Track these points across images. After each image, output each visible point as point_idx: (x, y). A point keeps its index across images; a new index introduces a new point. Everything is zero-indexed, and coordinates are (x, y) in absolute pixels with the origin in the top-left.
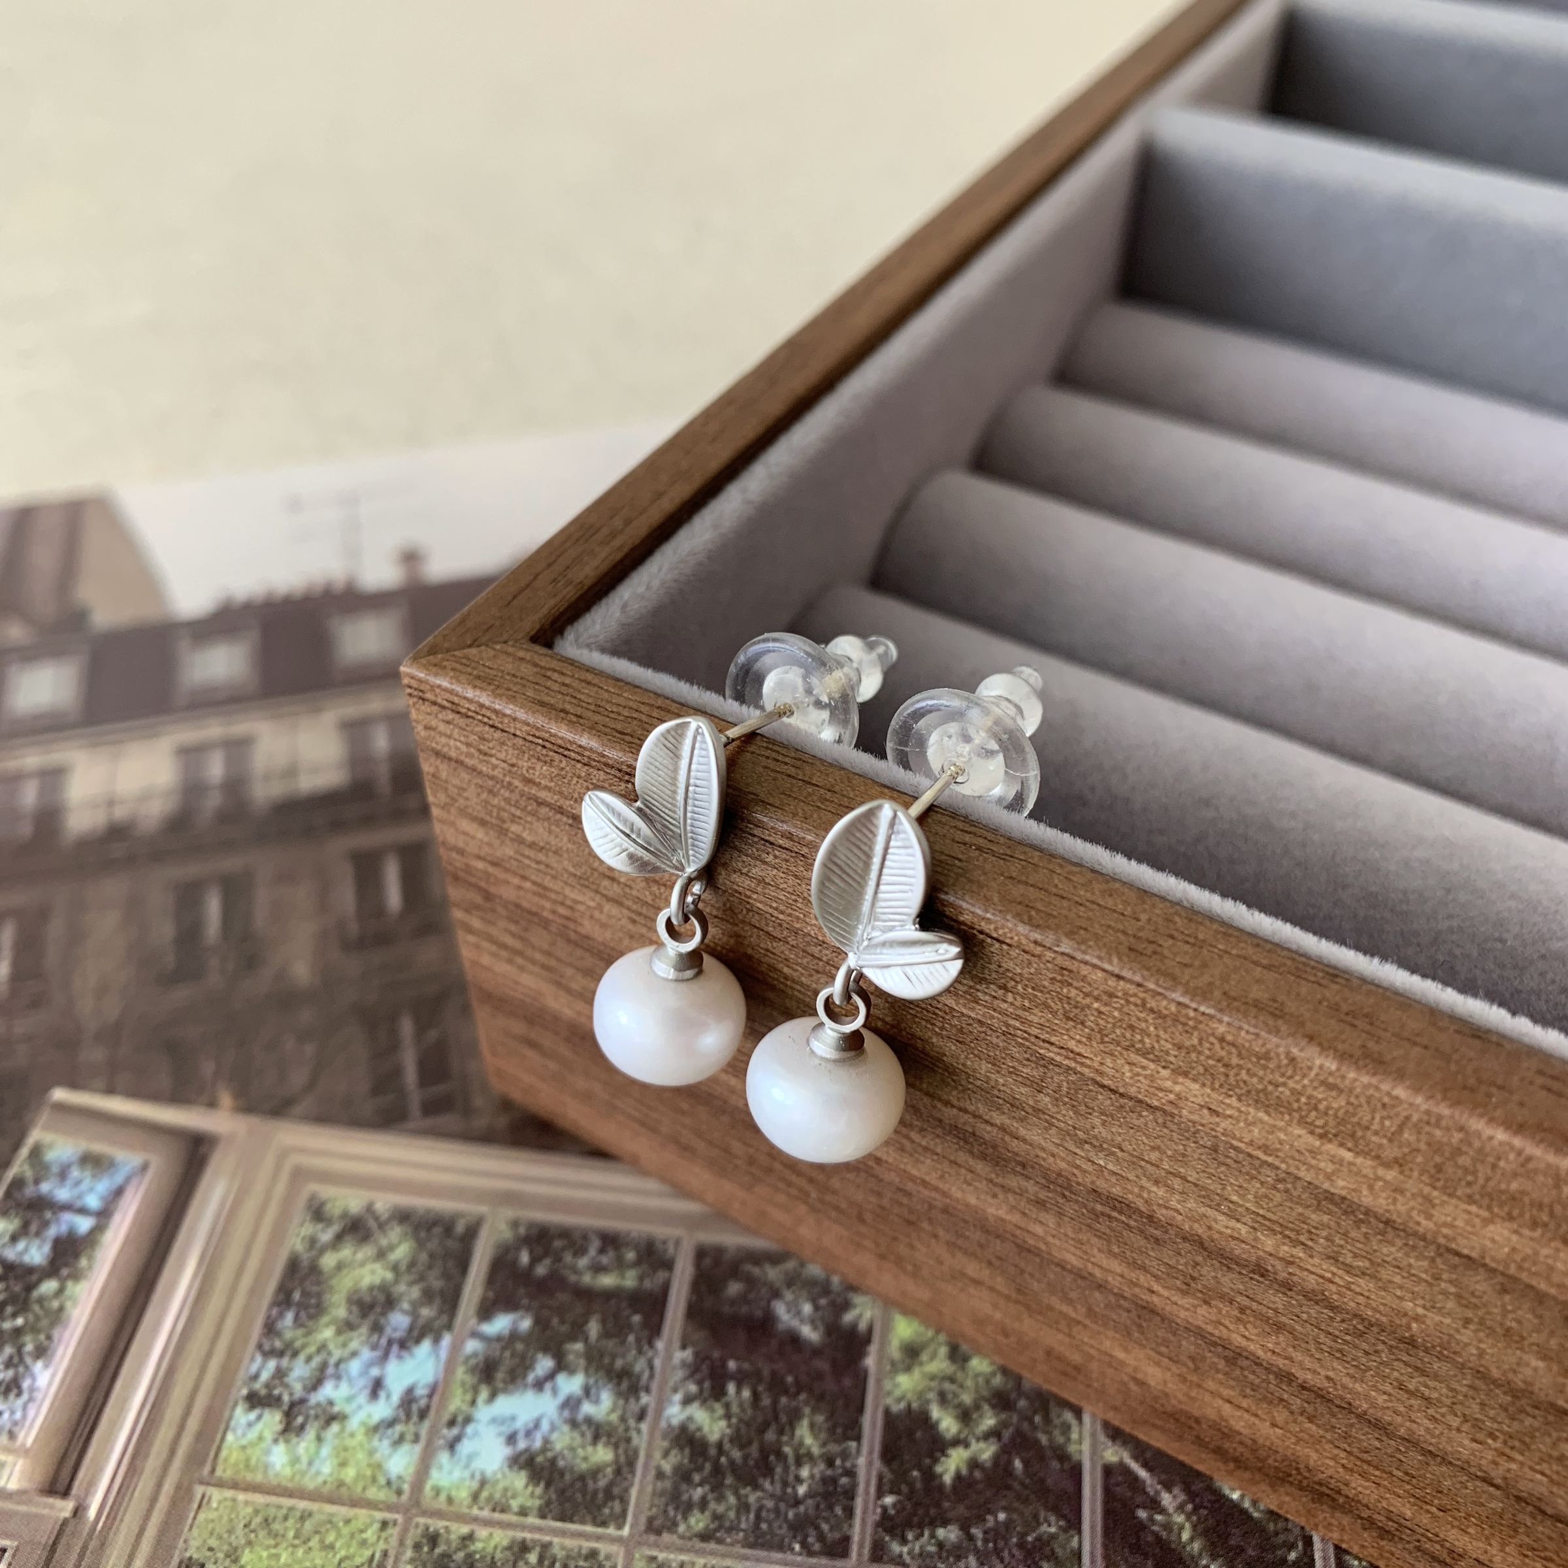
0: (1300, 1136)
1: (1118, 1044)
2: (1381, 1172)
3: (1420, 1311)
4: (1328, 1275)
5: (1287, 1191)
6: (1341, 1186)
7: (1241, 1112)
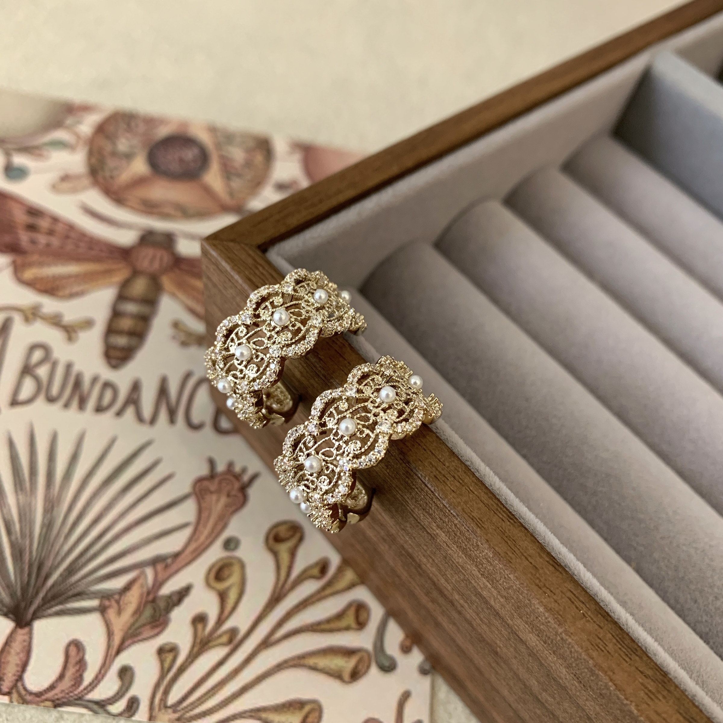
0: (475, 570)
1: (421, 506)
2: (499, 597)
3: (502, 646)
4: (474, 618)
5: (466, 584)
6: (485, 593)
7: (456, 551)
